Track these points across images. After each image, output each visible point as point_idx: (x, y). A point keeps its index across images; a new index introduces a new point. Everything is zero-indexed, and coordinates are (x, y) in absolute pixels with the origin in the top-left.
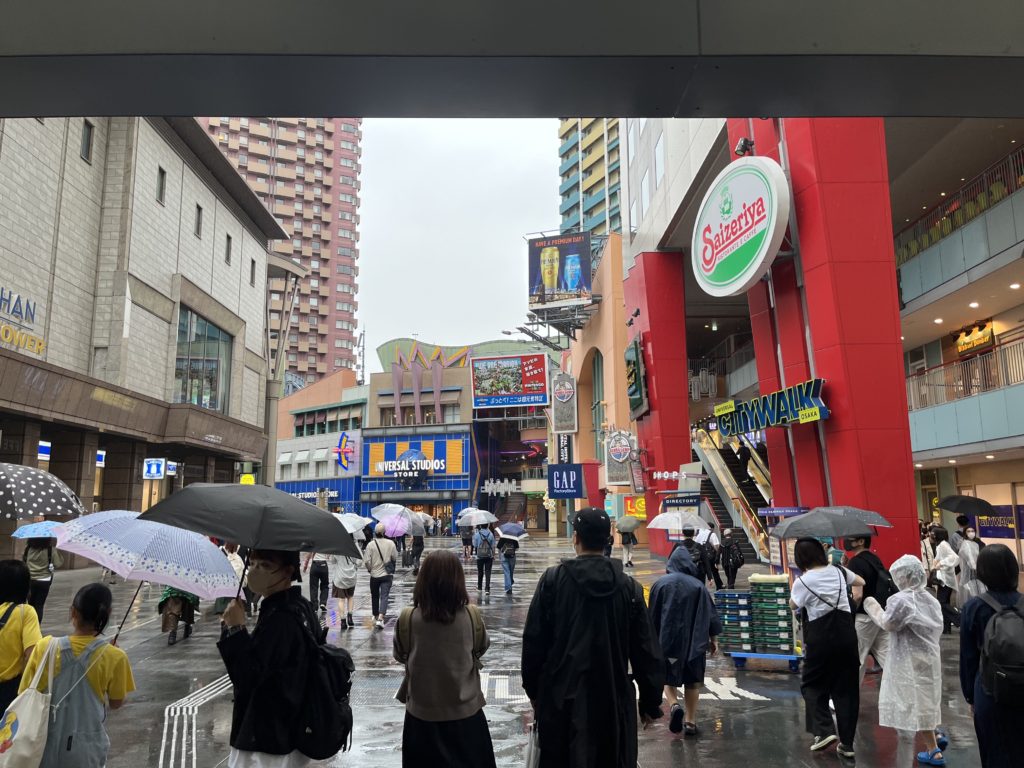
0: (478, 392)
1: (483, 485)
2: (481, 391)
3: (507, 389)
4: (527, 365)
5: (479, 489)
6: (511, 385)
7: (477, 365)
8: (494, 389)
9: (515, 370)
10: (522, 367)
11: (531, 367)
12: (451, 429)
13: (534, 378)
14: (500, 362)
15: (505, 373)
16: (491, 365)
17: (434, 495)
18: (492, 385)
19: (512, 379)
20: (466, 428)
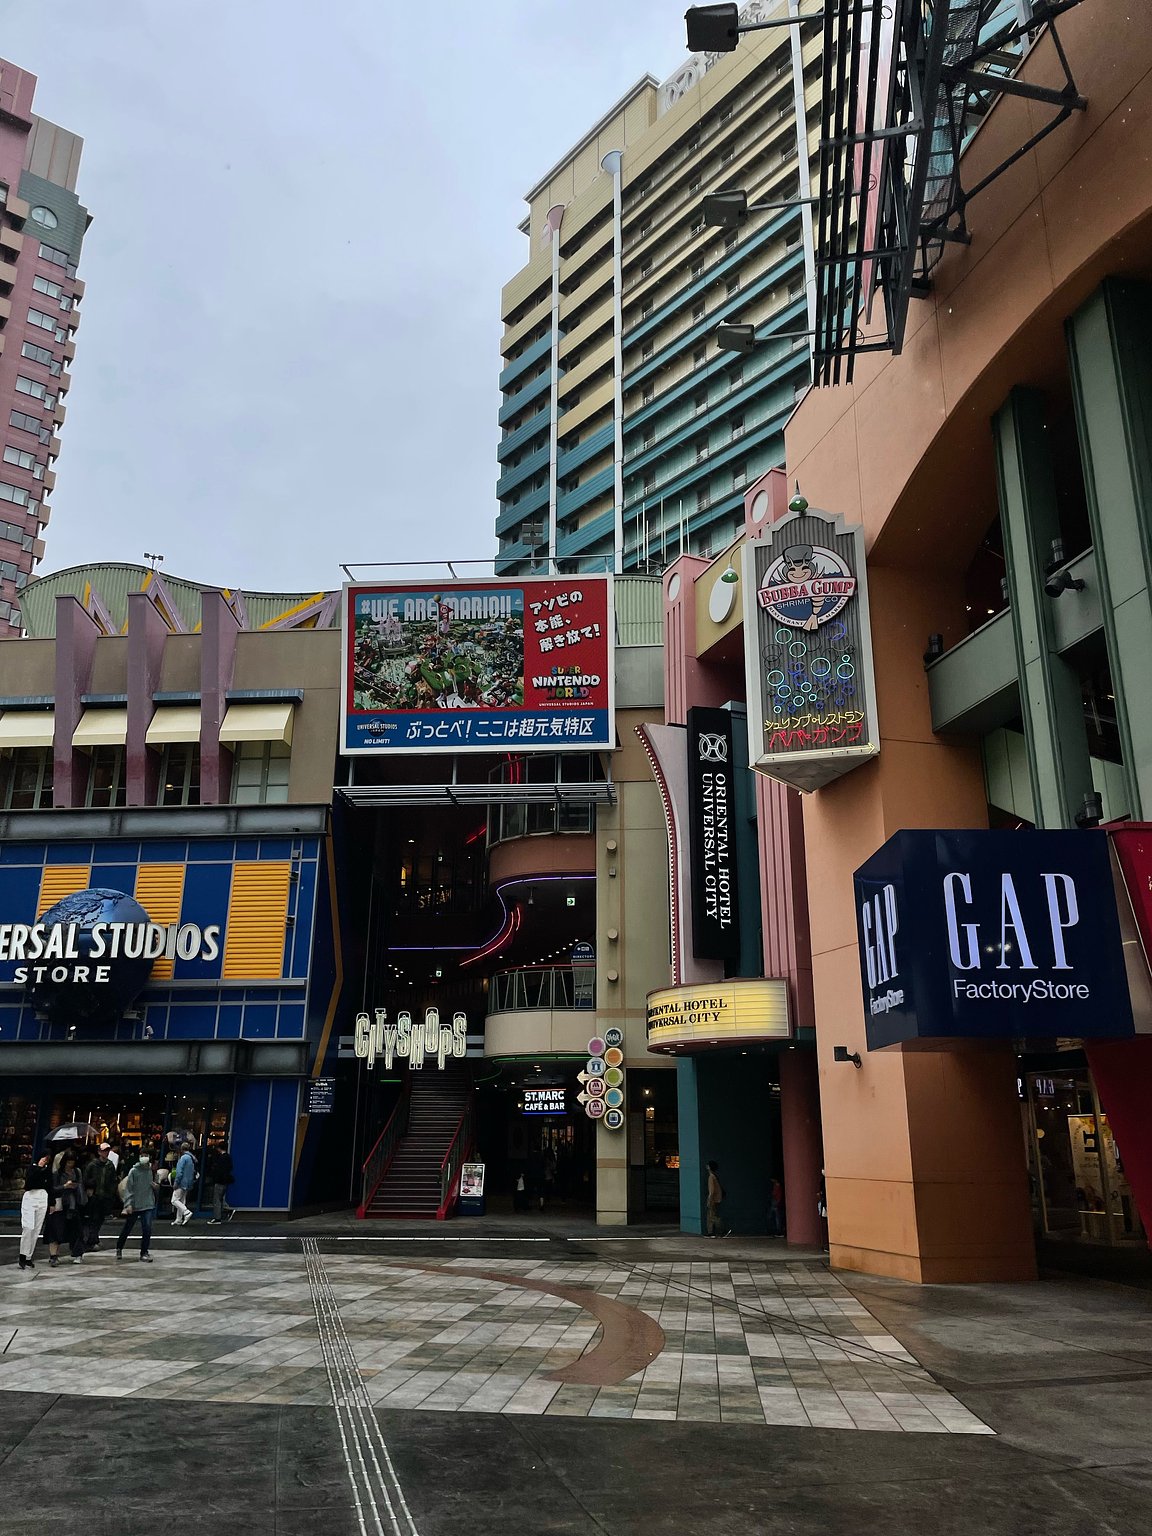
0: (365, 699)
1: (351, 1032)
2: (376, 696)
3: (470, 691)
4: (545, 614)
5: (332, 1047)
6: (484, 678)
7: (365, 607)
8: (422, 688)
9: (500, 627)
10: (525, 618)
11: (556, 621)
12: (253, 822)
13: (564, 658)
14: (449, 600)
15: (463, 638)
16: (419, 609)
17: (168, 1059)
18: (416, 676)
19: (488, 657)
20: (311, 821)
